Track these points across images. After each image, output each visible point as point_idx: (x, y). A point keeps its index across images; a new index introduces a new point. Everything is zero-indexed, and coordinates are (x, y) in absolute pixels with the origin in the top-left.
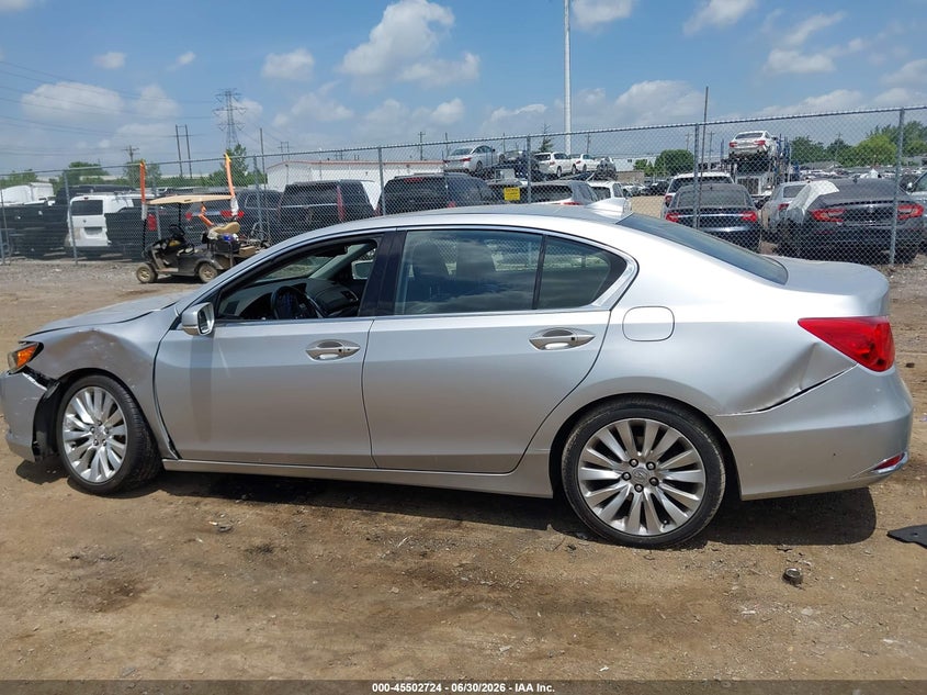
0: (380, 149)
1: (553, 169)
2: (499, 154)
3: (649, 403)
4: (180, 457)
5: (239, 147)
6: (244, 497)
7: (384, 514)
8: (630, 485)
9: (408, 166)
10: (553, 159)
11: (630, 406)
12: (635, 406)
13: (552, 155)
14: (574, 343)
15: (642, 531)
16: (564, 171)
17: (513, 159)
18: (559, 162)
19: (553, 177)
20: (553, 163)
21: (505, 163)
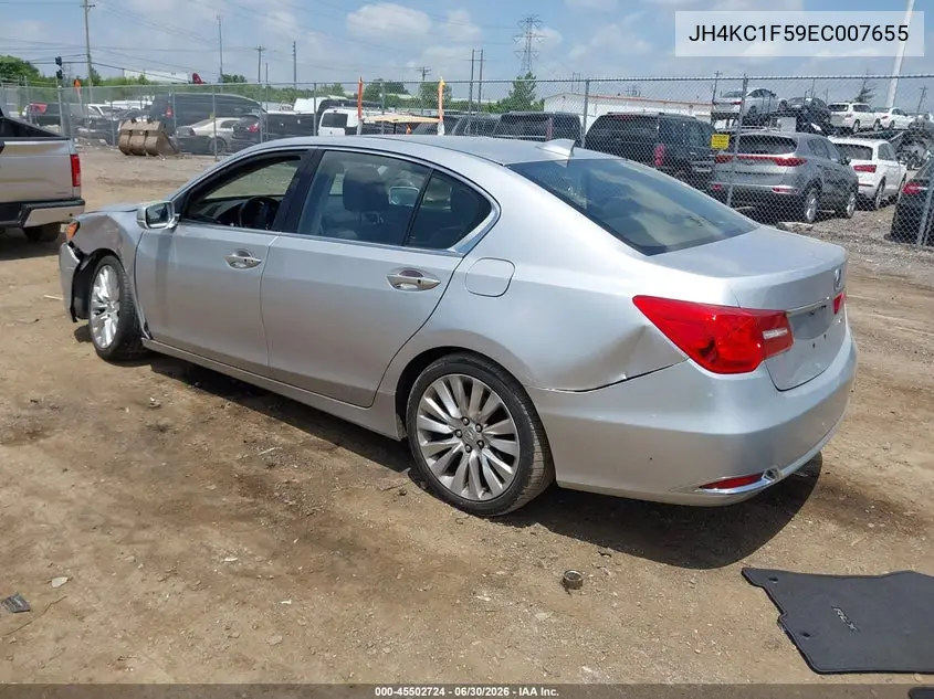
0: (588, 82)
1: (849, 122)
2: (780, 100)
3: (478, 362)
4: (152, 338)
5: (529, 76)
6: (197, 384)
7: (285, 424)
8: (462, 444)
9: (691, 106)
10: (851, 110)
11: (460, 361)
12: (466, 362)
13: (851, 106)
14: (422, 286)
15: (464, 493)
16: (862, 125)
17: (798, 106)
18: (857, 115)
19: (846, 131)
20: (850, 116)
21: (786, 110)
